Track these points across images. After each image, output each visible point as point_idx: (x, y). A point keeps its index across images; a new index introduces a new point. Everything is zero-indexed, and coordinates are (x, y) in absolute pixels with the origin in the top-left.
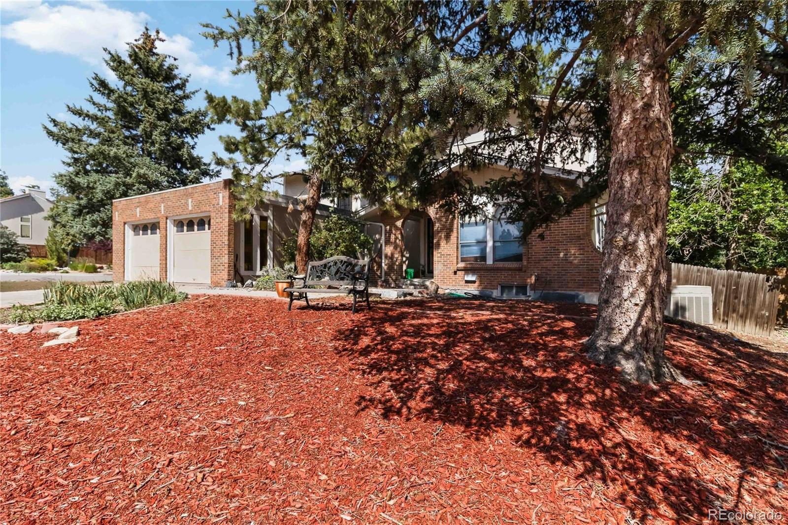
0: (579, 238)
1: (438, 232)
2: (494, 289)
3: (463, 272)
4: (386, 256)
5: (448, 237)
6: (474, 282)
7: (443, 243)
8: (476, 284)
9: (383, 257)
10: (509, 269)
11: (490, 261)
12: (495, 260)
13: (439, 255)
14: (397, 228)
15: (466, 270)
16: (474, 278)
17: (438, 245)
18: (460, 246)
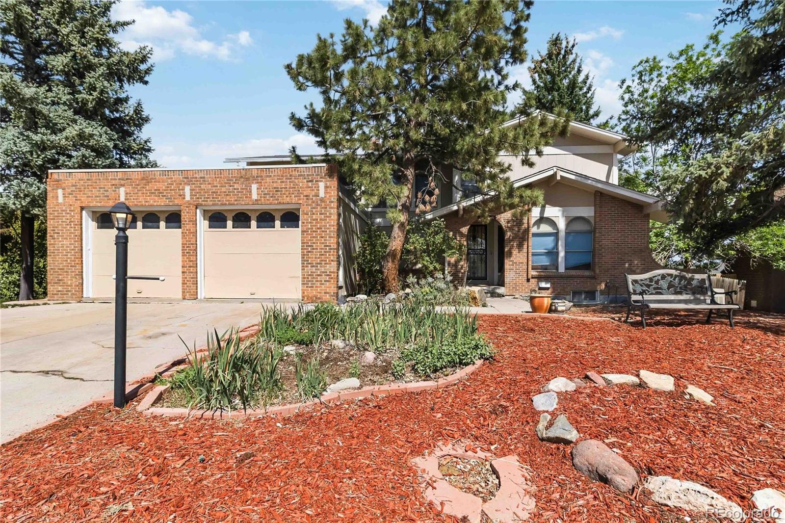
0: (641, 251)
1: (510, 241)
2: (567, 295)
3: (536, 280)
4: (449, 264)
5: (520, 246)
6: (547, 289)
7: (515, 252)
8: (549, 291)
9: (446, 264)
10: (583, 277)
11: (562, 269)
12: (566, 269)
13: (511, 263)
14: (462, 235)
15: (539, 278)
16: (548, 285)
17: (510, 254)
18: (530, 254)
